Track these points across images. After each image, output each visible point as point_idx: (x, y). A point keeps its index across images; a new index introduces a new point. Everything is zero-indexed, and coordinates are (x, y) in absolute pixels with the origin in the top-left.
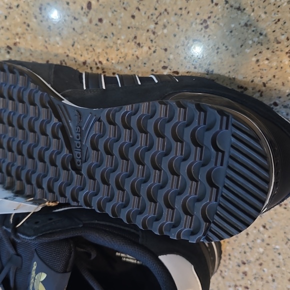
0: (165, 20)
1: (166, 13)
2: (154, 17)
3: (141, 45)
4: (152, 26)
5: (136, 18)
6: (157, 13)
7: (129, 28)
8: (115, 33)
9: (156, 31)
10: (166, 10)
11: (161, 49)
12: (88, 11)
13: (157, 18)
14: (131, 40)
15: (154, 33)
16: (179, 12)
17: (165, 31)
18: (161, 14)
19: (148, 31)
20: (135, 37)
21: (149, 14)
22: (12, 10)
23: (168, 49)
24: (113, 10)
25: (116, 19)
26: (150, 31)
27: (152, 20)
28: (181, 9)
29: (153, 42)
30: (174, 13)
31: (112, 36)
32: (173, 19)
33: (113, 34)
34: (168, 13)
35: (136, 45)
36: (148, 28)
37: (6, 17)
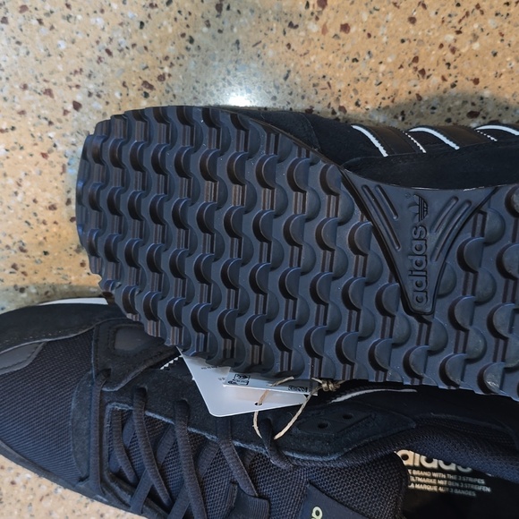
0: (476, 26)
1: (478, 12)
2: (455, 21)
3: (427, 73)
4: (450, 37)
5: (418, 22)
6: (460, 12)
7: (403, 41)
8: (374, 51)
9: (457, 45)
10: (478, 7)
11: (467, 79)
12: (320, 9)
13: (460, 21)
14: (406, 65)
15: (453, 50)
16: (504, 10)
17: (476, 46)
18: (467, 14)
19: (441, 46)
20: (416, 59)
21: (443, 14)
22: (156, 10)
23: (481, 79)
24: (371, 7)
25: (378, 26)
26: (446, 47)
27: (451, 25)
28: (508, 4)
29: (452, 66)
30: (493, 11)
31: (367, 57)
32: (491, 22)
33: (369, 53)
34: (482, 13)
35: (417, 73)
36: (441, 41)
37: (142, 24)
